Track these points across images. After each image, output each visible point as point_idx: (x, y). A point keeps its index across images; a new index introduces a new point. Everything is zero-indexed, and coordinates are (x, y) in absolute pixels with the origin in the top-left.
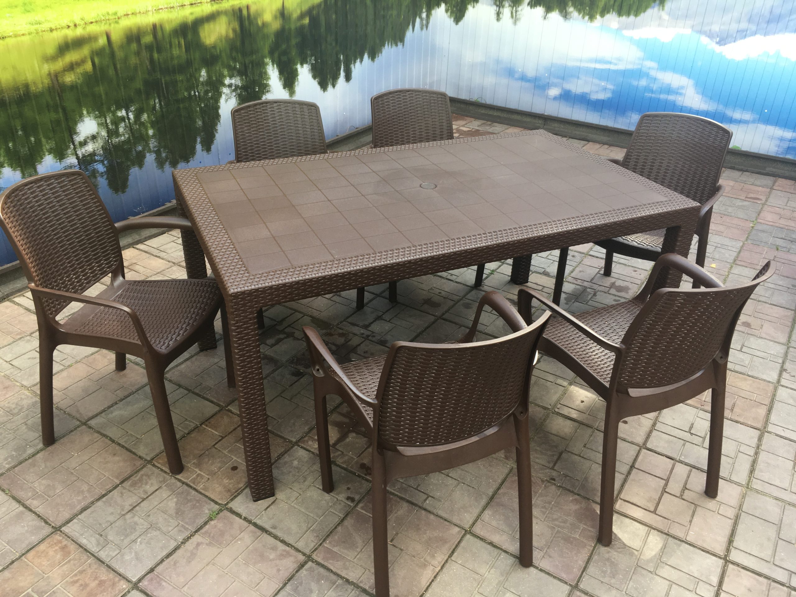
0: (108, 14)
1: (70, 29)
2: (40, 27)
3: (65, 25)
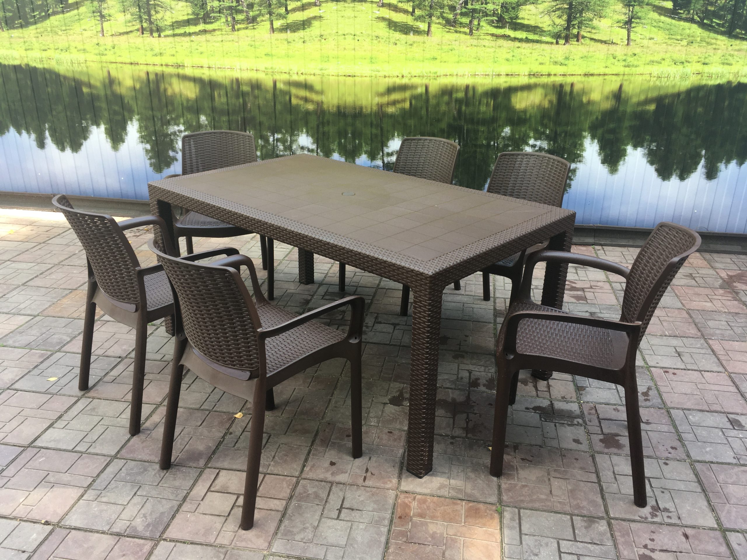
0: (430, 72)
1: (398, 78)
2: (378, 74)
3: (396, 75)
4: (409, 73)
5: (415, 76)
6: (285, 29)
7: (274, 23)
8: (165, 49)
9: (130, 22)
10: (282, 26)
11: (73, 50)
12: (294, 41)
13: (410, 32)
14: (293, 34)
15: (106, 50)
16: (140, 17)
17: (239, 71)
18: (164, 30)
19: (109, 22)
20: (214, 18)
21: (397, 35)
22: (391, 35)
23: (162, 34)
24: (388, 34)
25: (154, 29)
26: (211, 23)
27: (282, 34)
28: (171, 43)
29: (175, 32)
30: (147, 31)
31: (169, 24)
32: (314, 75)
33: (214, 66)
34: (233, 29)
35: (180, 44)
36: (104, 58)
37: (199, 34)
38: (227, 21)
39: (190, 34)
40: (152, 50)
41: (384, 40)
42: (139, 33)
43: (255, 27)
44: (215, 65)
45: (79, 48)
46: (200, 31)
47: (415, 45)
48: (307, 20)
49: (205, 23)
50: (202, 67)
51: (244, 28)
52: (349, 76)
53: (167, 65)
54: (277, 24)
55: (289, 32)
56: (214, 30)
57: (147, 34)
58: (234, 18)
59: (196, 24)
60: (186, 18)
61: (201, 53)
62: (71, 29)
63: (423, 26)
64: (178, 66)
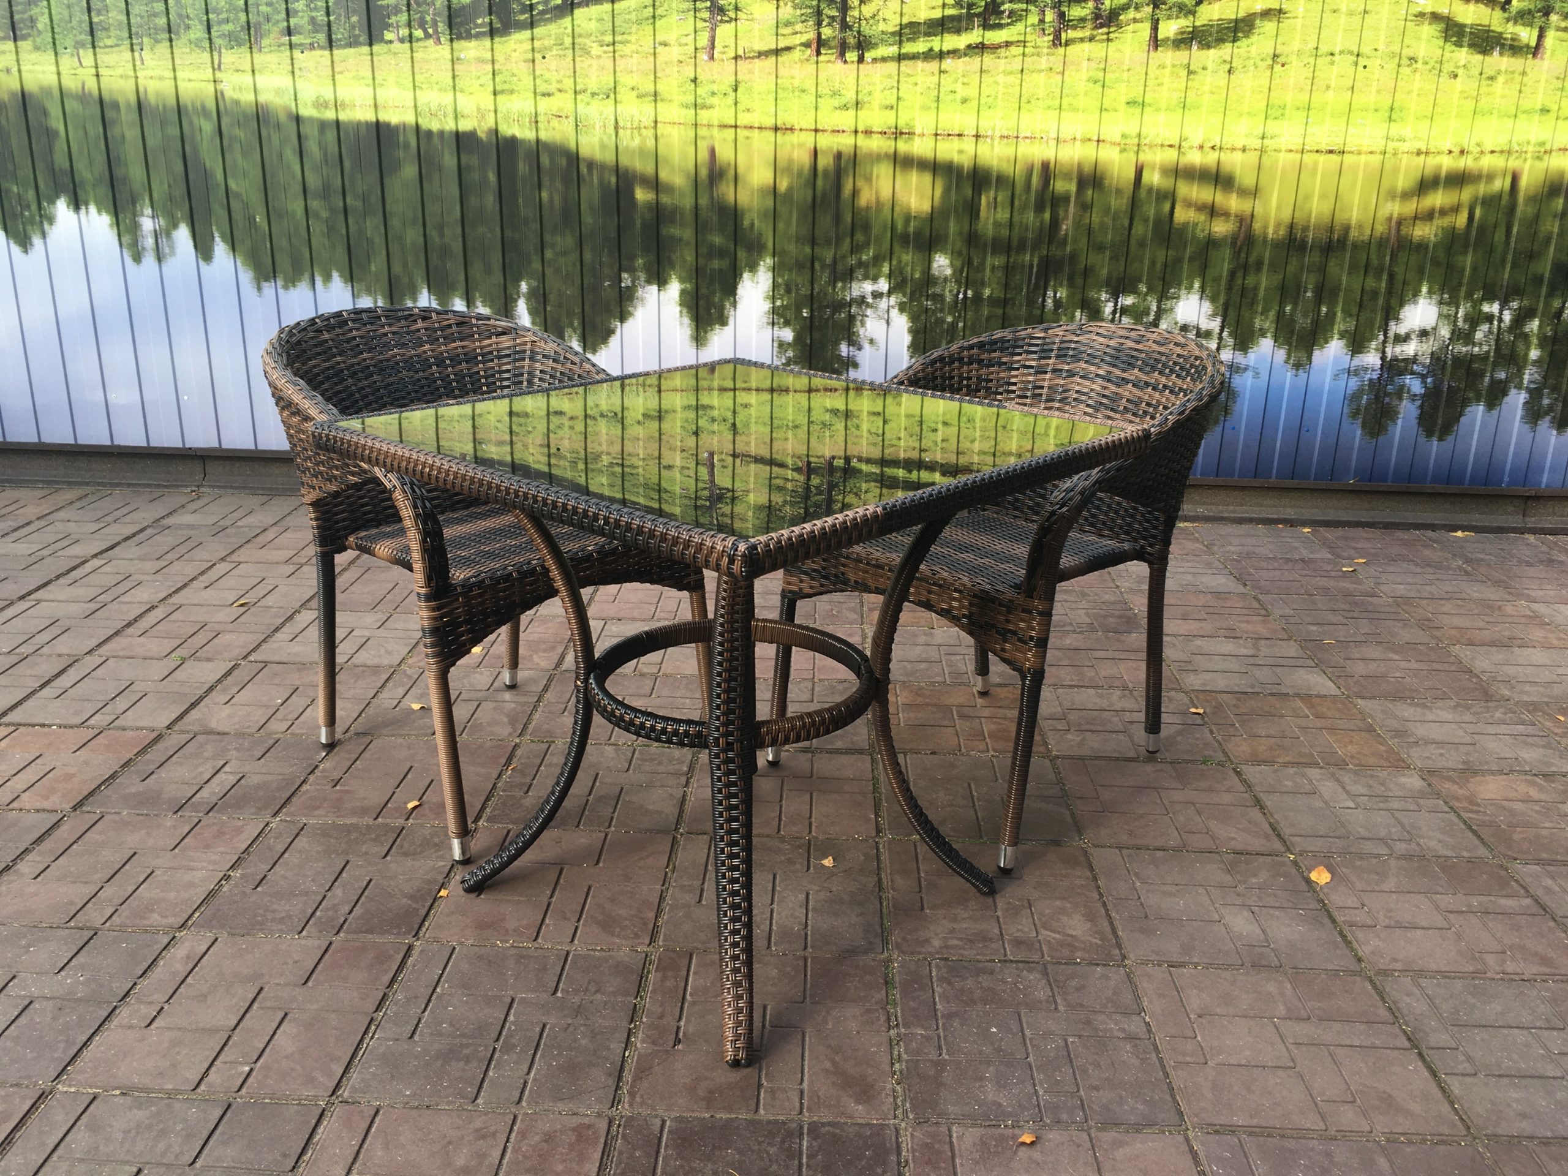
0: (1529, 142)
2: (1402, 146)
3: (1445, 149)
4: (1478, 145)
5: (1492, 152)
6: (1184, 41)
7: (1162, 26)
8: (870, 93)
9: (788, 24)
10: (1182, 33)
11: (623, 93)
12: (1204, 69)
13: (1492, 48)
14: (1205, 53)
15: (713, 94)
16: (819, 13)
17: (1053, 143)
18: (874, 46)
19: (733, 24)
20: (1012, 13)
21: (1463, 55)
22: (1447, 55)
23: (869, 56)
24: (1440, 52)
25: (852, 41)
26: (1000, 26)
27: (1178, 53)
28: (890, 76)
29: (903, 51)
30: (830, 48)
31: (891, 29)
32: (1244, 150)
33: (989, 133)
34: (1057, 41)
35: (911, 80)
36: (704, 116)
37: (966, 55)
38: (1042, 21)
39: (941, 55)
40: (835, 94)
41: (1428, 67)
42: (809, 51)
43: (1112, 36)
44: (994, 129)
45: (642, 90)
46: (969, 47)
47: (1501, 79)
48: (1243, 20)
49: (986, 26)
50: (959, 135)
51: (1082, 40)
52: (1331, 152)
53: (868, 132)
54: (1170, 28)
55: (1195, 47)
56: (1008, 44)
57: (828, 56)
58: (1062, 15)
59: (958, 31)
60: (937, 14)
61: (964, 101)
62: (628, 42)
63: (1527, 35)
64: (898, 134)
